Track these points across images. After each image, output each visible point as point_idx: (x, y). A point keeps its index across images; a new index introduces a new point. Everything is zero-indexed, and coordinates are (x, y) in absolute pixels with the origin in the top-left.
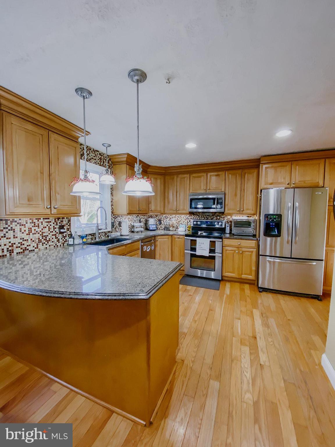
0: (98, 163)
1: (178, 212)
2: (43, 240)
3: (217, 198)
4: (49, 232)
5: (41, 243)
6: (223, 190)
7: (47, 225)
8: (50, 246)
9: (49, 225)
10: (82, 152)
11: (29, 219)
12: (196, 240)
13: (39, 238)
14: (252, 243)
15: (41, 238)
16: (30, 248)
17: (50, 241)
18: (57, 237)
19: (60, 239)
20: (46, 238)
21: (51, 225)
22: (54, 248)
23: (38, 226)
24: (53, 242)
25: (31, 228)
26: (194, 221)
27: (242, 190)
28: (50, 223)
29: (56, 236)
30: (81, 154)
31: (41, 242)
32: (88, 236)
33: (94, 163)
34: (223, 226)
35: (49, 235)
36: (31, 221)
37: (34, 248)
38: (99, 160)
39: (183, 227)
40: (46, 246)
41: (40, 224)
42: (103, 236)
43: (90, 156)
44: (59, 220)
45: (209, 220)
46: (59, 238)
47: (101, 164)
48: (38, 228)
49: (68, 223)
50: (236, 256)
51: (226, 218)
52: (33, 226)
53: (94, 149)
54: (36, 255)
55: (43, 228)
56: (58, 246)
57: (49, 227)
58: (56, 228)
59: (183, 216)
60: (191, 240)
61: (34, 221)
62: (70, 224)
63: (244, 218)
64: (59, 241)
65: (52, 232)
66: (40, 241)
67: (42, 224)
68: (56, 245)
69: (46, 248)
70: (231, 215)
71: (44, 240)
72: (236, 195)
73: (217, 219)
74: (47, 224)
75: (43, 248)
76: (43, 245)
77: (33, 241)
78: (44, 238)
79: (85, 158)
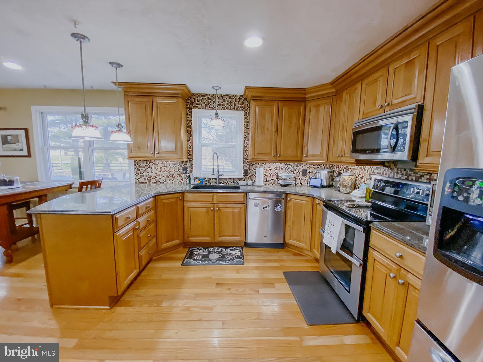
0: (227, 108)
2: (170, 176)
4: (175, 172)
5: (168, 179)
7: (173, 167)
8: (175, 182)
9: (175, 167)
10: (207, 102)
11: (160, 161)
13: (167, 175)
15: (168, 175)
16: (161, 181)
17: (175, 178)
18: (181, 176)
19: (184, 178)
20: (172, 175)
21: (176, 167)
22: (179, 184)
23: (167, 167)
24: (177, 179)
25: (162, 167)
28: (176, 165)
29: (180, 176)
30: (205, 104)
31: (168, 178)
32: (211, 180)
33: (221, 109)
35: (175, 174)
36: (162, 163)
37: (163, 181)
38: (228, 104)
40: (172, 182)
41: (168, 165)
42: (231, 183)
43: (216, 103)
44: (183, 163)
46: (182, 177)
47: (230, 108)
48: (167, 168)
49: (191, 166)
52: (163, 166)
53: (221, 95)
54: (165, 186)
55: (170, 168)
56: (181, 183)
57: (175, 168)
58: (180, 169)
61: (164, 163)
62: (193, 167)
64: (183, 179)
65: (177, 172)
66: (168, 177)
67: (169, 165)
68: (180, 182)
69: (172, 183)
71: (171, 177)
74: (173, 165)
75: (170, 183)
76: (170, 180)
77: (163, 176)
78: (171, 175)
79: (210, 107)
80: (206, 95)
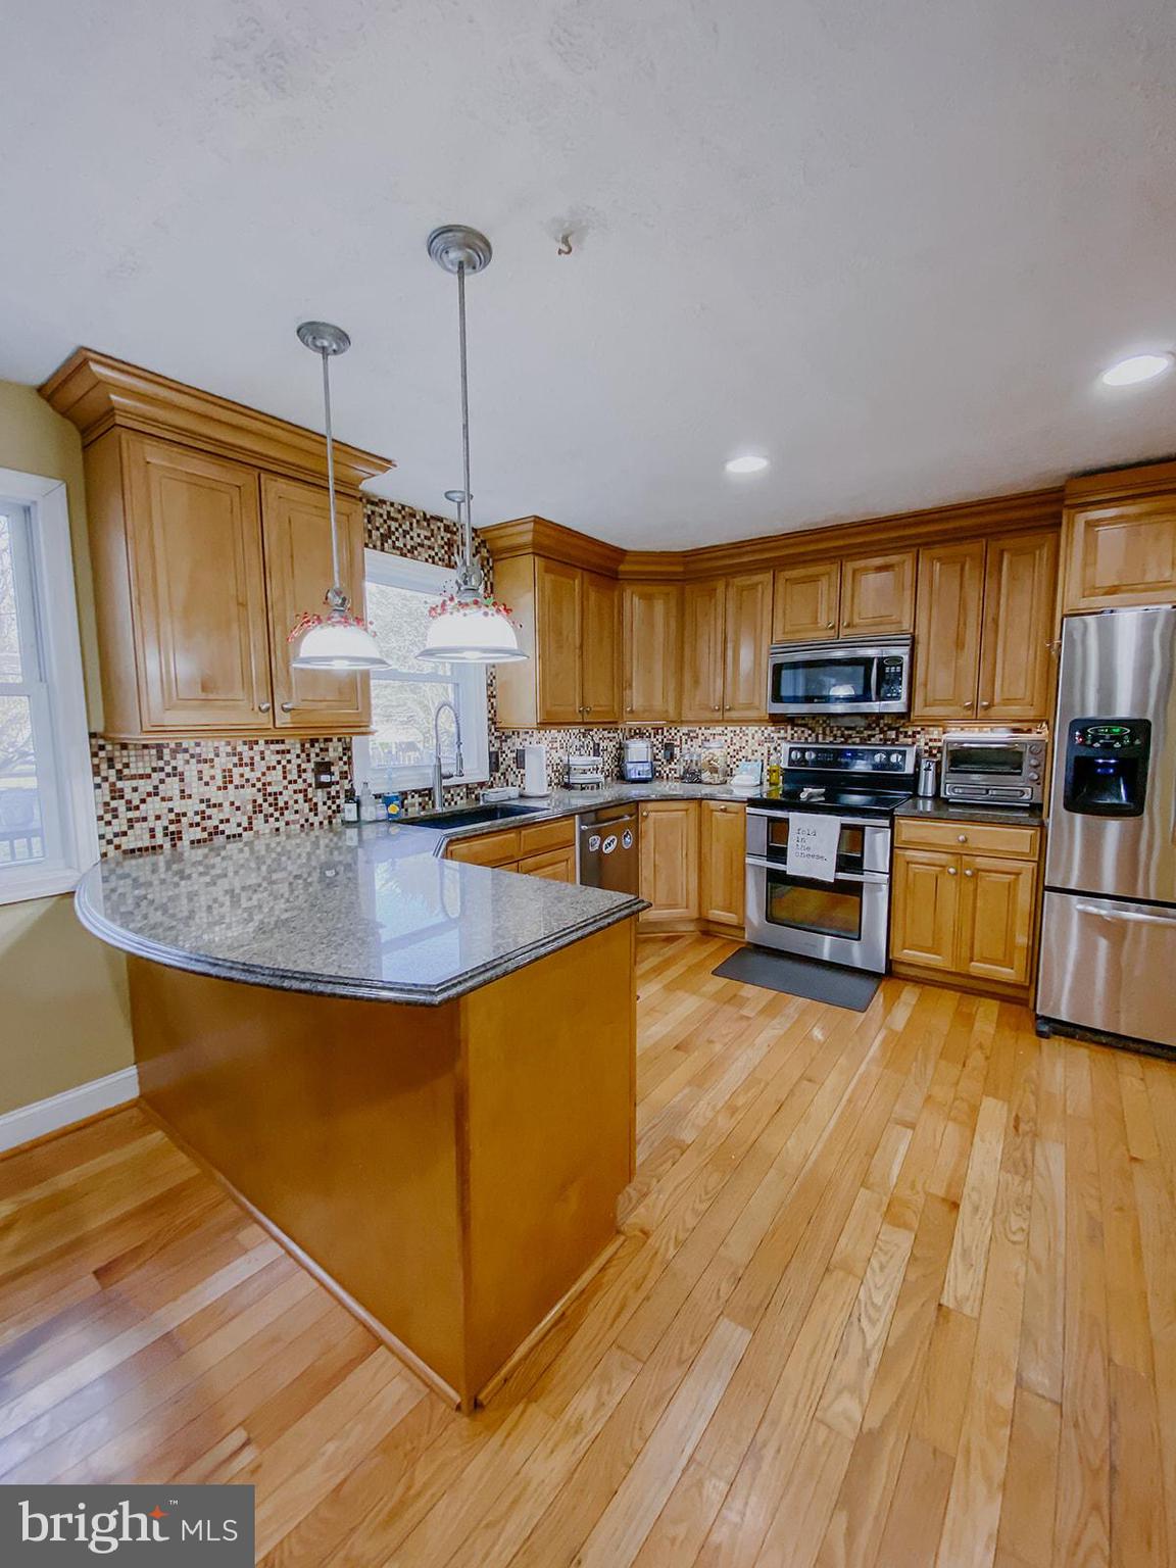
0: (440, 559)
1: (727, 714)
2: (265, 805)
3: (881, 660)
4: (285, 782)
5: (261, 816)
6: (907, 625)
7: (279, 762)
8: (287, 824)
9: (284, 762)
10: (385, 526)
11: (223, 743)
12: (787, 821)
13: (255, 801)
14: (1020, 838)
15: (260, 801)
16: (231, 829)
17: (287, 808)
18: (310, 796)
19: (320, 804)
20: (276, 799)
21: (289, 762)
22: (302, 831)
23: (252, 764)
24: (297, 812)
25: (230, 771)
26: (791, 749)
27: (989, 625)
28: (288, 757)
29: (306, 796)
30: (381, 534)
31: (261, 812)
32: (409, 797)
33: (427, 560)
34: (909, 769)
35: (284, 792)
36: (229, 749)
37: (240, 830)
38: (443, 547)
39: (751, 772)
40: (277, 825)
41: (257, 758)
42: (462, 798)
43: (412, 538)
44: (316, 745)
45: (854, 744)
46: (315, 800)
47: (450, 561)
48: (252, 770)
49: (345, 754)
50: (949, 888)
51: (922, 740)
52: (235, 765)
53: (425, 514)
54: (246, 849)
55: (264, 770)
56: (312, 824)
57: (284, 767)
58: (305, 771)
59: (752, 729)
60: (771, 820)
61: (239, 749)
62: (350, 758)
63: (996, 735)
64: (316, 809)
65: (295, 782)
66: (257, 809)
67: (263, 759)
68: (307, 820)
69: (277, 830)
70: (939, 722)
71: (270, 805)
72: (960, 644)
73: (885, 741)
74: (279, 757)
75: (267, 831)
76: (267, 821)
77: (238, 809)
78: (271, 799)
79: (394, 547)
80: (383, 502)
